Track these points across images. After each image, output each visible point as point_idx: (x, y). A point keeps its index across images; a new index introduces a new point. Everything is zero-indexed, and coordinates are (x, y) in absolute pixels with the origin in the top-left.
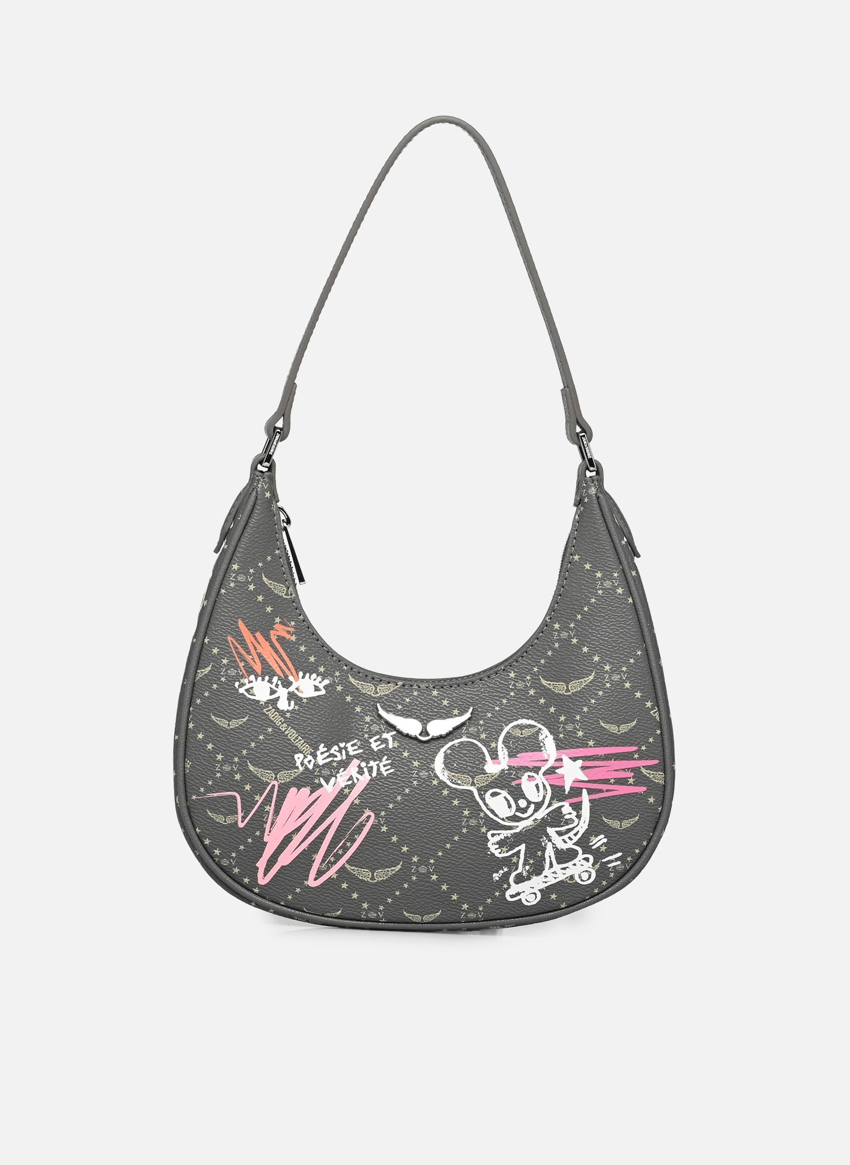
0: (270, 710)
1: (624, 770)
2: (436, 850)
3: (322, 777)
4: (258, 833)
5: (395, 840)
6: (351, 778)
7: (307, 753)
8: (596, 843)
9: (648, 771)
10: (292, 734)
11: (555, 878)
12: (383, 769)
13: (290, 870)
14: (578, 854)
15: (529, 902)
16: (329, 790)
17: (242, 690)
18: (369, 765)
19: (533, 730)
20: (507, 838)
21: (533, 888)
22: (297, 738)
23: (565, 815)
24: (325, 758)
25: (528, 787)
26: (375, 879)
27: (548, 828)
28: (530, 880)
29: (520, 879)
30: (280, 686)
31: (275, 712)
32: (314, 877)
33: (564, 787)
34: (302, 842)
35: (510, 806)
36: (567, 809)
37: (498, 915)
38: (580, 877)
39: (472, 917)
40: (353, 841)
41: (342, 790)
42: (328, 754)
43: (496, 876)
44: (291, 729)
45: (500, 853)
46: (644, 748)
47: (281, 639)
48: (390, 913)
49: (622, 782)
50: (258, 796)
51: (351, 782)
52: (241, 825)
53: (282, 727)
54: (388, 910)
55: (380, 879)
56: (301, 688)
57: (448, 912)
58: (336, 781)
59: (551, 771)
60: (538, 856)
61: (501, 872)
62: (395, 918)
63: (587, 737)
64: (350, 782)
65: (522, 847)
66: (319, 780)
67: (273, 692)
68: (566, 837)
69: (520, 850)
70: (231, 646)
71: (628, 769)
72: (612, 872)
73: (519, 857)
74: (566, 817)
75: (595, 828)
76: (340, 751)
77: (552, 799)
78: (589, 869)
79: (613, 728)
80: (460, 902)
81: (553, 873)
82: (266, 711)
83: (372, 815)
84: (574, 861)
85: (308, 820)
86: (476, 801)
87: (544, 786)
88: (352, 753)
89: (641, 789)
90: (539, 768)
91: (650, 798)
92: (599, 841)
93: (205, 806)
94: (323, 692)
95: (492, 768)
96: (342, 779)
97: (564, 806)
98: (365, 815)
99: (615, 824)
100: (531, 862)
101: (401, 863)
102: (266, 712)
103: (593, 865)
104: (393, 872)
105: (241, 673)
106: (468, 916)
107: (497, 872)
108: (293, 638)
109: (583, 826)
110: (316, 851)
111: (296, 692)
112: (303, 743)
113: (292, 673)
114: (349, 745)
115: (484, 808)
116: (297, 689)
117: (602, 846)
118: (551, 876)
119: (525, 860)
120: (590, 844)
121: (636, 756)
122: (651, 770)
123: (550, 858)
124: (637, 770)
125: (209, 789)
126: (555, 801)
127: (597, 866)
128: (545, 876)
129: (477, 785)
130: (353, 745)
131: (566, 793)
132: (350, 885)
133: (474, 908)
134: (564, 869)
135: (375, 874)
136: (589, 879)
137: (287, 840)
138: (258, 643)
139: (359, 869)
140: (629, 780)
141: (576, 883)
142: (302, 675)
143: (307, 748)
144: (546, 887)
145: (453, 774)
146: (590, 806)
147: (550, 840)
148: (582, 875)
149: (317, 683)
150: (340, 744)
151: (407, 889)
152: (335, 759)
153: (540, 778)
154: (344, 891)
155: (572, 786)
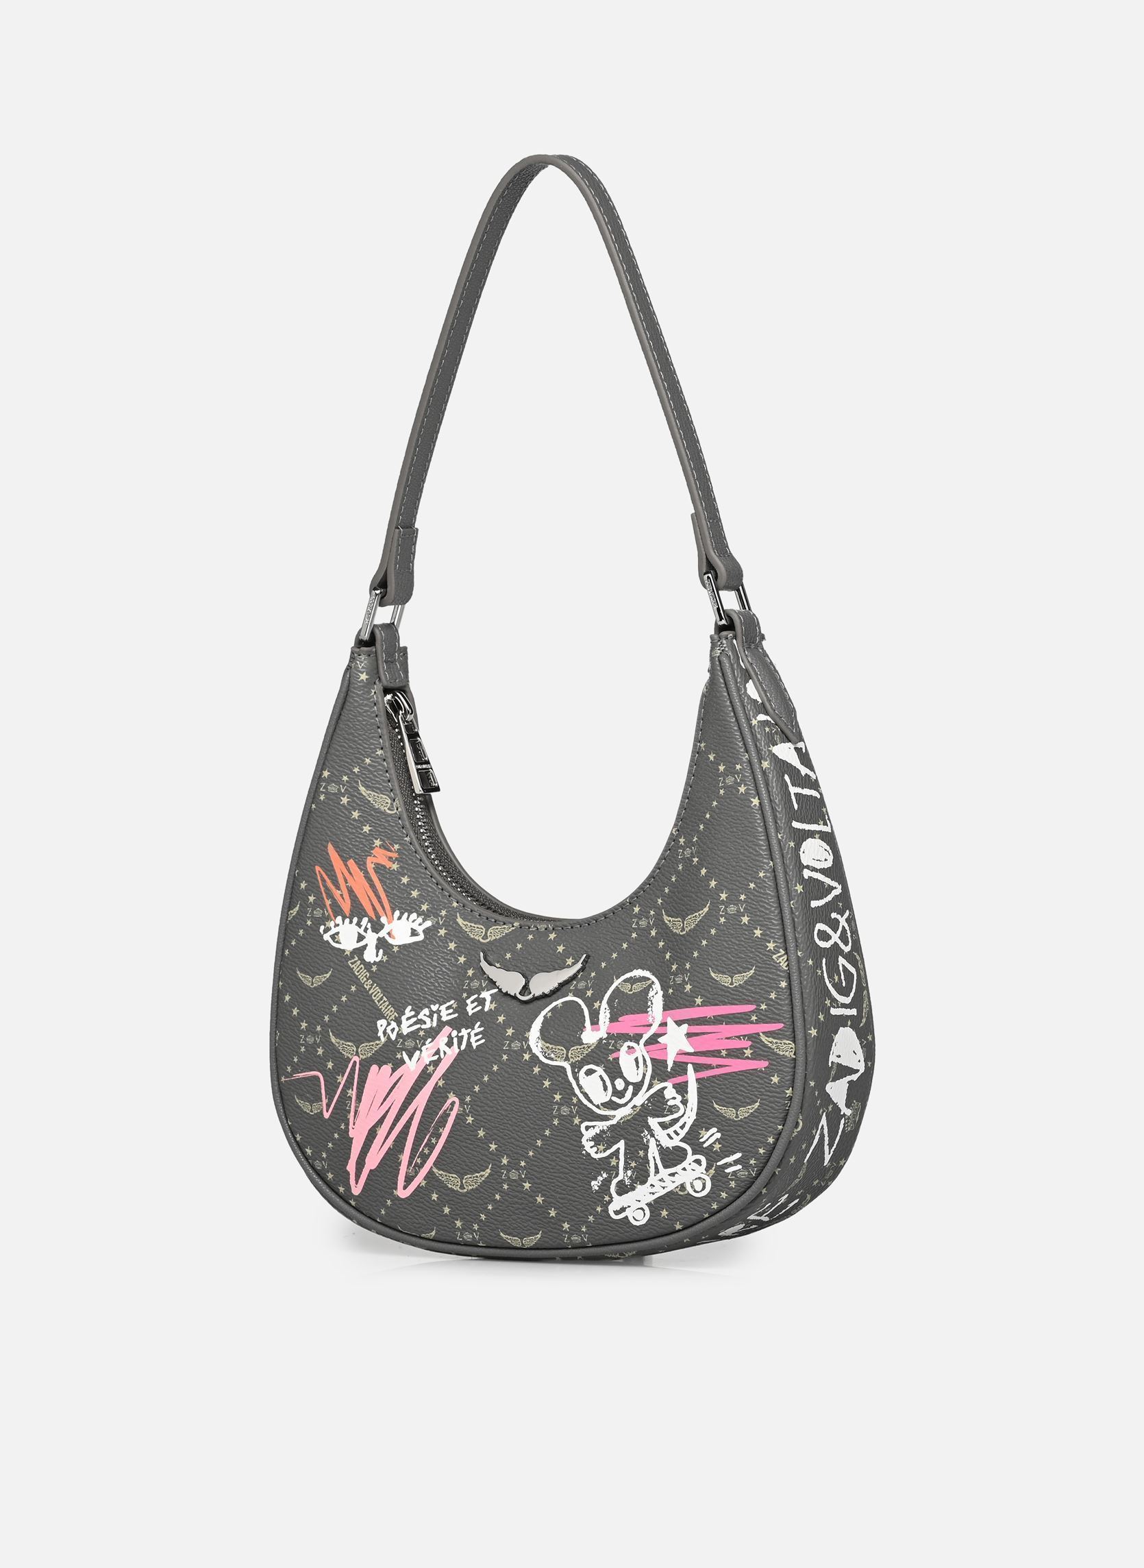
0: (355, 962)
1: (739, 1037)
2: (527, 1149)
3: (404, 1050)
4: (343, 1127)
5: (482, 1135)
6: (438, 1052)
7: (391, 1018)
8: (707, 1140)
9: (770, 1039)
10: (376, 993)
11: (664, 1188)
12: (473, 1039)
13: (378, 1176)
14: (686, 1154)
15: (637, 1220)
16: (412, 1066)
17: (327, 937)
18: (460, 1035)
19: (645, 985)
20: (603, 1131)
21: (639, 1201)
22: (381, 999)
23: (668, 1100)
24: (411, 1026)
25: (626, 1062)
26: (465, 1188)
27: (649, 1118)
28: (634, 1190)
29: (623, 1189)
30: (370, 931)
31: (361, 964)
32: (403, 1185)
33: (666, 1061)
34: (387, 1138)
35: (605, 1089)
36: (670, 1093)
37: (604, 1238)
38: (692, 1187)
39: (576, 1240)
40: (438, 1136)
41: (426, 1068)
42: (415, 1019)
43: (595, 1185)
44: (376, 986)
45: (596, 1153)
46: (763, 1007)
47: (379, 868)
48: (486, 1235)
49: (736, 1054)
50: (340, 1077)
51: (438, 1056)
52: (327, 1115)
53: (367, 985)
54: (484, 1230)
55: (470, 1188)
56: (393, 933)
57: (550, 1234)
58: (420, 1055)
59: (653, 1040)
60: (640, 1157)
61: (600, 1178)
62: (493, 1240)
63: (694, 993)
64: (436, 1058)
65: (621, 1145)
66: (402, 1054)
67: (361, 938)
68: (670, 1131)
69: (619, 1149)
70: (319, 878)
71: (744, 1036)
72: (732, 1180)
73: (618, 1158)
74: (669, 1103)
75: (705, 1118)
76: (431, 1016)
77: (653, 1077)
78: (703, 1176)
79: (725, 980)
80: (559, 1220)
81: (660, 1180)
82: (351, 963)
83: (457, 1100)
84: (684, 1164)
85: (390, 1108)
86: (569, 1082)
87: (644, 1060)
88: (445, 1018)
89: (762, 1064)
90: (641, 1036)
91: (774, 1076)
92: (711, 1136)
93: (293, 1091)
94: (421, 937)
95: (590, 1037)
96: (426, 1054)
97: (666, 1087)
98: (449, 1102)
99: (730, 1113)
100: (633, 1164)
101: (490, 1166)
102: (350, 965)
103: (707, 1170)
104: (483, 1179)
105: (327, 914)
106: (572, 1239)
107: (595, 1179)
108: (395, 866)
109: (690, 1117)
110: (402, 1151)
111: (387, 938)
112: (388, 1006)
113: (386, 913)
114: (443, 1008)
115: (577, 1091)
116: (389, 934)
117: (714, 1143)
118: (658, 1184)
119: (626, 1162)
120: (701, 1140)
121: (754, 1018)
122: (774, 1038)
123: (655, 1160)
124: (755, 1038)
125: (295, 1070)
126: (656, 1081)
127: (712, 1171)
128: (651, 1185)
129: (571, 1060)
130: (448, 1008)
131: (669, 1070)
132: (440, 1196)
133: (575, 1230)
134: (673, 1175)
135: (464, 1181)
136: (704, 1188)
137: (372, 1134)
138: (351, 873)
139: (448, 1174)
140: (745, 1051)
141: (689, 1194)
142: (399, 915)
143: (390, 1012)
144: (654, 1200)
145: (548, 1045)
146: (698, 1088)
147: (653, 1136)
148: (694, 1184)
149: (415, 925)
150: (432, 1006)
151: (499, 1201)
152: (424, 1027)
153: (640, 1050)
154: (434, 1203)
155: (676, 1060)
